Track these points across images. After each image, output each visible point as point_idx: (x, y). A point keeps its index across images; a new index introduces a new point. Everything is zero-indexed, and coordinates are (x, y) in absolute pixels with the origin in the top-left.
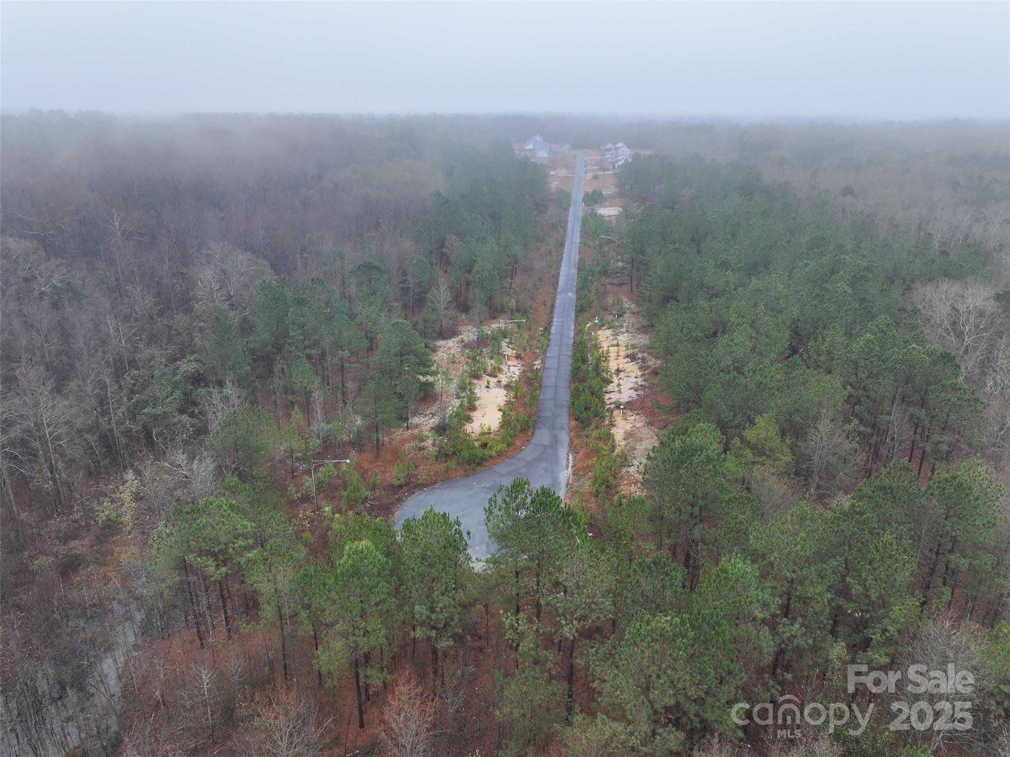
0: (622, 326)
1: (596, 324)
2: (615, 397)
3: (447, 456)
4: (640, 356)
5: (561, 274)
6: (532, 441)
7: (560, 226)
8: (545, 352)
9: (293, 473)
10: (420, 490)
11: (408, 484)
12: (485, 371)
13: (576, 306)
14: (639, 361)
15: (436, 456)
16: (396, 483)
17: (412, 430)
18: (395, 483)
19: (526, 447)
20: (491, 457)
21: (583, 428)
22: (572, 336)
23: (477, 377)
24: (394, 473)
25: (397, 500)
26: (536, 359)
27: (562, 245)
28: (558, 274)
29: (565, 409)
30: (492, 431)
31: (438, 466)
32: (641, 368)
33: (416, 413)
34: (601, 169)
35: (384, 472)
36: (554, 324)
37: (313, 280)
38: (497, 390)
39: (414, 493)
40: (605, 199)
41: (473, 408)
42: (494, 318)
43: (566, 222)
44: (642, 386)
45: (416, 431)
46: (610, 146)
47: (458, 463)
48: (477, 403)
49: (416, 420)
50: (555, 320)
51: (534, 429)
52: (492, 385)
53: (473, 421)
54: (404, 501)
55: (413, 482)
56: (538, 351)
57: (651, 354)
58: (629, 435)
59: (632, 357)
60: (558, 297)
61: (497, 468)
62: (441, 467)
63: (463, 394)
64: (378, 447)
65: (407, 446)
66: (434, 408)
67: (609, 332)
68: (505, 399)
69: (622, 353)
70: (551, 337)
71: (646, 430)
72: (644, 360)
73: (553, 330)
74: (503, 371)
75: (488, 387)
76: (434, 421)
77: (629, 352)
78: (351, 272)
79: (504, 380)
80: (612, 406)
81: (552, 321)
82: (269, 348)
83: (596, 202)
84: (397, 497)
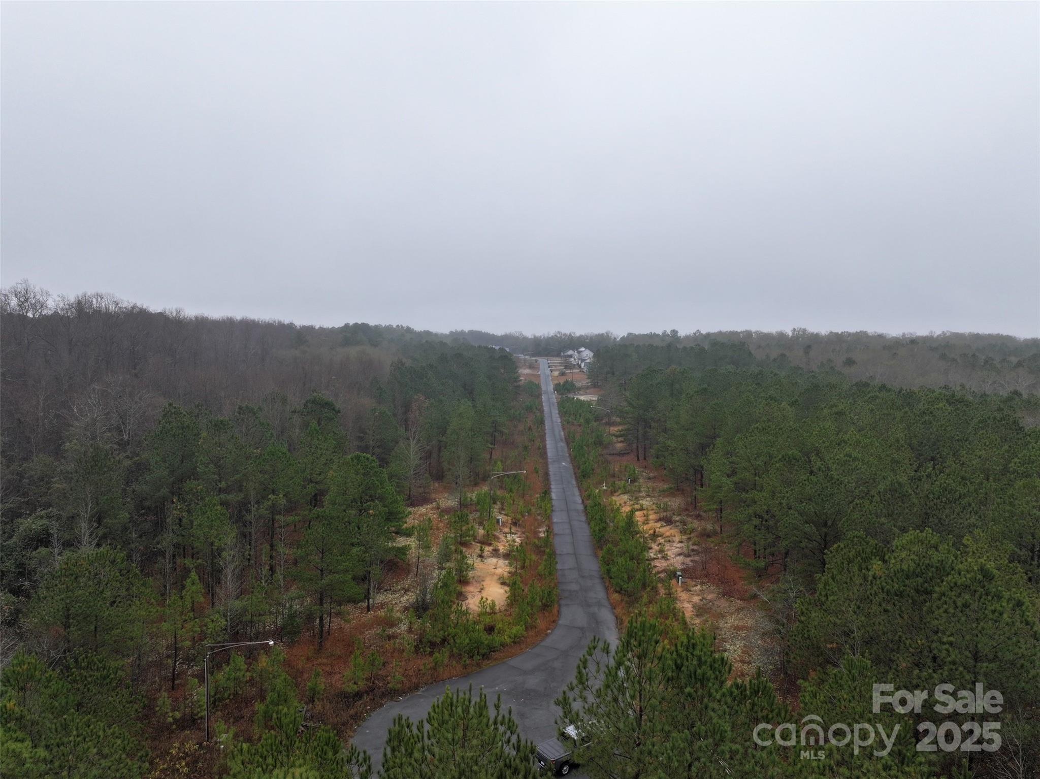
0: (640, 491)
1: (606, 490)
2: (660, 564)
3: (433, 645)
4: (677, 519)
5: (548, 446)
6: (560, 622)
7: (535, 409)
8: (549, 518)
9: (173, 680)
10: (392, 700)
11: (371, 690)
12: (475, 538)
13: (575, 474)
14: (678, 524)
15: (415, 647)
16: (352, 688)
17: (375, 612)
18: (349, 690)
19: (553, 630)
20: (503, 645)
21: (630, 604)
22: (580, 501)
23: (465, 544)
24: (347, 673)
25: (352, 717)
26: (540, 526)
27: (542, 422)
28: (545, 447)
29: (597, 581)
30: (497, 611)
31: (419, 661)
32: (683, 532)
33: (379, 589)
34: (566, 367)
35: (330, 674)
36: (553, 490)
37: (240, 408)
38: (494, 560)
39: (382, 705)
40: (579, 389)
41: (464, 581)
42: (476, 484)
43: (542, 406)
44: (693, 550)
45: (381, 613)
46: (570, 352)
47: (452, 656)
48: (471, 574)
49: (380, 598)
50: (552, 487)
51: (560, 606)
52: (486, 554)
53: (466, 598)
54: (364, 720)
55: (379, 688)
56: (539, 517)
57: (691, 516)
58: (700, 611)
59: (668, 521)
60: (550, 466)
61: (515, 662)
62: (424, 663)
63: (448, 564)
64: (322, 635)
65: (369, 633)
66: (408, 582)
67: (625, 497)
68: (508, 569)
69: (652, 517)
70: (554, 503)
71: (723, 604)
72: (684, 523)
73: (553, 496)
74: (498, 538)
75: (481, 556)
76: (409, 598)
77: (662, 516)
78: (294, 412)
79: (502, 549)
80: (662, 575)
81: (549, 488)
82: (165, 491)
83: (569, 391)
84: (352, 712)
